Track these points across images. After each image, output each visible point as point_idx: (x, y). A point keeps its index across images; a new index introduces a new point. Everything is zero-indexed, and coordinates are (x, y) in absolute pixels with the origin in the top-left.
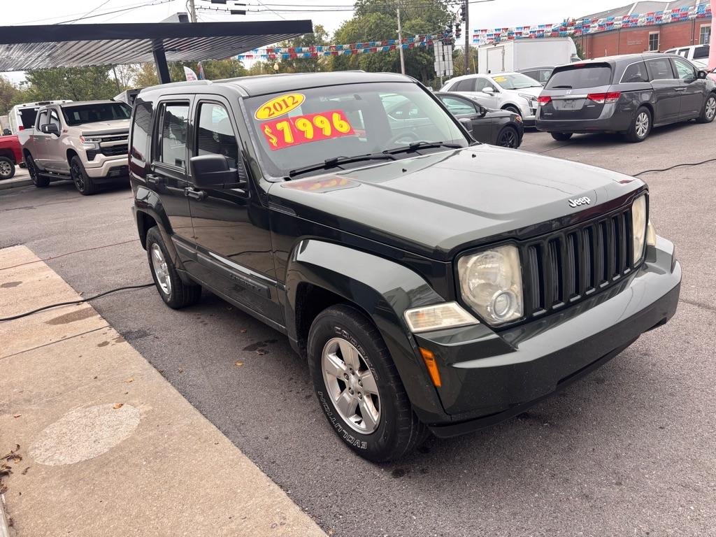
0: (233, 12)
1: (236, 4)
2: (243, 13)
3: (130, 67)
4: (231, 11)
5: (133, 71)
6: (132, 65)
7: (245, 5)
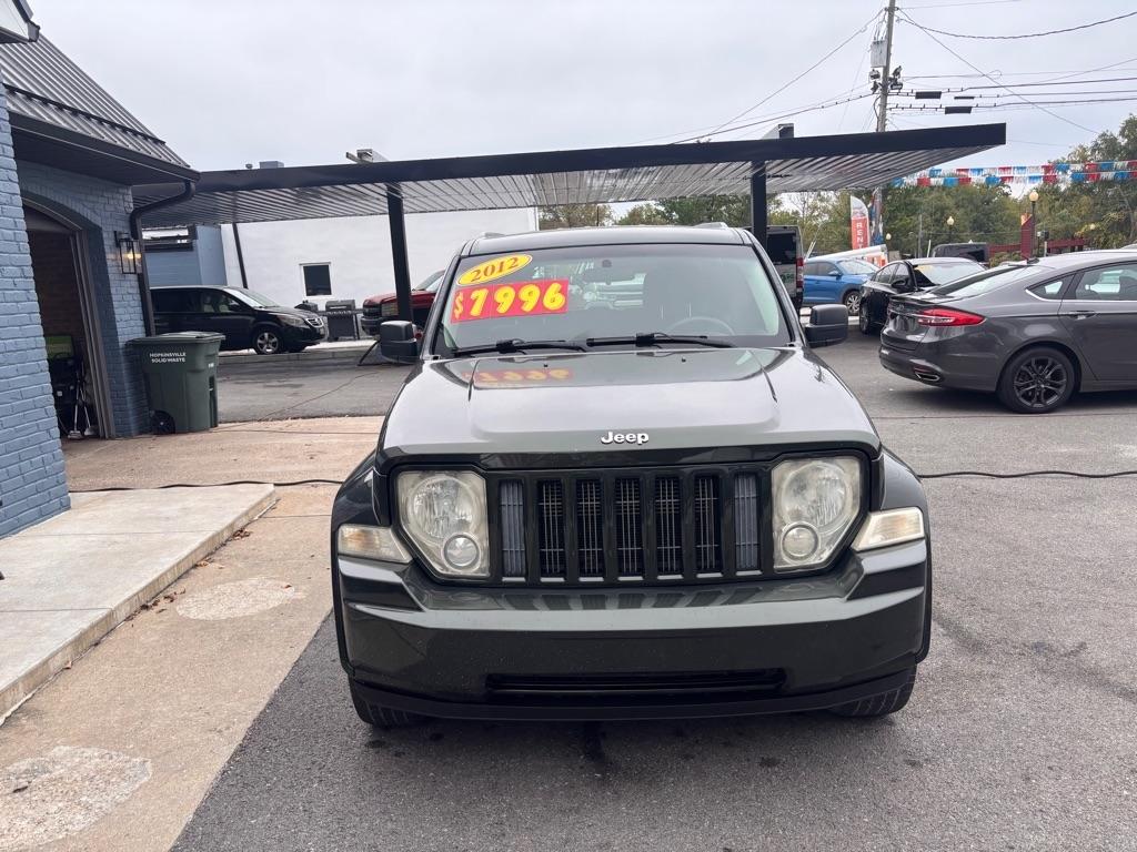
0: (949, 110)
1: (956, 98)
2: (967, 110)
3: (819, 195)
4: (947, 108)
5: (822, 200)
6: (822, 193)
7: (972, 98)
